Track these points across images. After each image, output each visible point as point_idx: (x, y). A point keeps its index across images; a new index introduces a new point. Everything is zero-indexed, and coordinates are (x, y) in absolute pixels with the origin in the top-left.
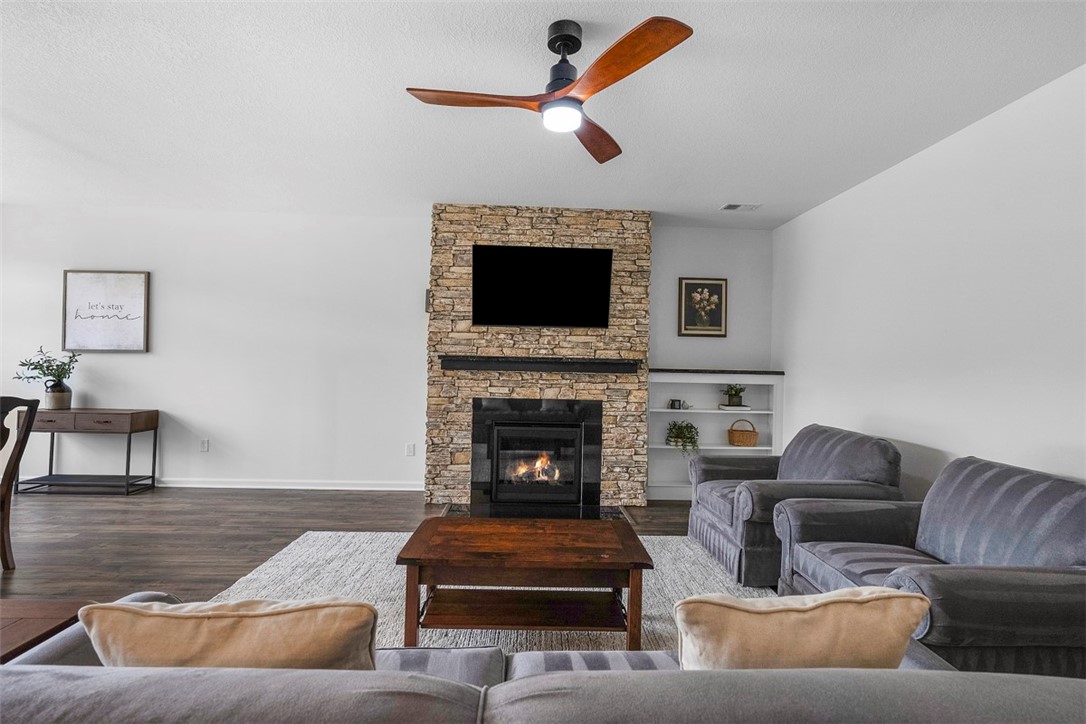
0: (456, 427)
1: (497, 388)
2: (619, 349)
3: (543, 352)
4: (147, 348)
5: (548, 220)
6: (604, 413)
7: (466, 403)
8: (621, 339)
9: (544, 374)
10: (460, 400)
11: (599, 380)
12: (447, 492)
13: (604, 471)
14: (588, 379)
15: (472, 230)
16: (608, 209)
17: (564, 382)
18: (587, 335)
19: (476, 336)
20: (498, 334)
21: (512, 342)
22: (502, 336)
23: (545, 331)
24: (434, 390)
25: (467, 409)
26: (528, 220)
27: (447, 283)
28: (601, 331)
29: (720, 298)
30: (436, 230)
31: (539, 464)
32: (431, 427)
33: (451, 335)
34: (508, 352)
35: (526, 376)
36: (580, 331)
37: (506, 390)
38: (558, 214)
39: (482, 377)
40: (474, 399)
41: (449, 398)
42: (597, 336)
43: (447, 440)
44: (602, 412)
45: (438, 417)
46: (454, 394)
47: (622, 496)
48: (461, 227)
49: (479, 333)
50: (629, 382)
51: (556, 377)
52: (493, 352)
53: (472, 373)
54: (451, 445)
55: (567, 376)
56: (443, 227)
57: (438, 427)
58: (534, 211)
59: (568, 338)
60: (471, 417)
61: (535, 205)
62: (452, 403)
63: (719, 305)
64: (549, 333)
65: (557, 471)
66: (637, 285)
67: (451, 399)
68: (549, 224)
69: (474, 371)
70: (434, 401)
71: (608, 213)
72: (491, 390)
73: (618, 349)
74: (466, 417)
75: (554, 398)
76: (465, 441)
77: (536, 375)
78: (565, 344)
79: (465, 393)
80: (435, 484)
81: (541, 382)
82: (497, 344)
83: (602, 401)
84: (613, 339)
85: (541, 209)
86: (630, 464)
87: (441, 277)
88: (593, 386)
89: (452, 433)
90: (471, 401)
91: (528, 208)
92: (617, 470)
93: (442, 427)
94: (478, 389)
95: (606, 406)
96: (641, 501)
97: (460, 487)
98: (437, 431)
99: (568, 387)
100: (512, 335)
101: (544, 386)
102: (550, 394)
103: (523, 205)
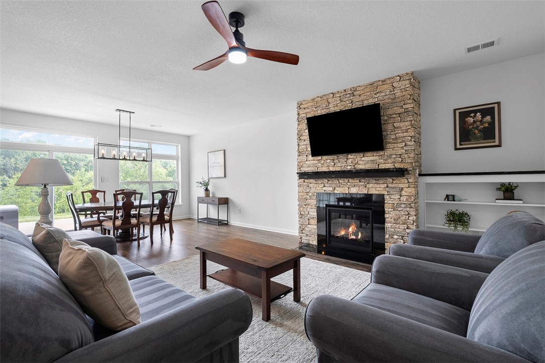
0: (310, 207)
1: (327, 188)
3: (349, 167)
4: (225, 177)
5: (348, 95)
6: (386, 202)
7: (314, 195)
8: (394, 156)
9: (350, 180)
10: (311, 194)
11: (382, 182)
12: (307, 238)
14: (374, 182)
15: (313, 110)
17: (361, 183)
18: (374, 156)
19: (317, 162)
21: (333, 163)
22: (328, 161)
23: (350, 156)
24: (301, 189)
25: (314, 198)
26: (339, 98)
27: (304, 138)
28: (381, 153)
29: (493, 118)
30: (299, 114)
31: (350, 229)
32: (300, 206)
33: (307, 162)
34: (332, 169)
35: (341, 181)
36: (369, 154)
37: (331, 189)
38: (354, 91)
39: (320, 182)
40: (317, 193)
41: (307, 193)
42: (379, 156)
43: (307, 213)
44: (384, 201)
45: (303, 202)
46: (308, 191)
48: (308, 110)
49: (318, 160)
50: (402, 183)
51: (356, 181)
52: (325, 169)
53: (315, 180)
54: (308, 216)
55: (363, 180)
56: (301, 112)
57: (302, 206)
58: (342, 92)
59: (363, 159)
60: (316, 202)
61: (341, 89)
62: (308, 195)
63: (492, 124)
64: (351, 157)
65: (360, 234)
66: (404, 121)
68: (349, 97)
69: (317, 179)
70: (300, 194)
71: (383, 81)
72: (324, 188)
73: (393, 162)
74: (314, 202)
75: (356, 192)
76: (314, 214)
77: (346, 180)
78: (361, 162)
79: (313, 190)
80: (302, 233)
81: (348, 184)
82: (326, 165)
83: (384, 195)
84: (390, 156)
85: (345, 90)
86: (404, 234)
87: (301, 135)
88: (378, 186)
89: (308, 210)
91: (338, 92)
92: (396, 237)
93: (304, 206)
94: (318, 188)
95: (386, 197)
97: (313, 236)
98: (302, 208)
99: (363, 187)
100: (333, 160)
101: (351, 186)
102: (354, 191)
103: (336, 91)
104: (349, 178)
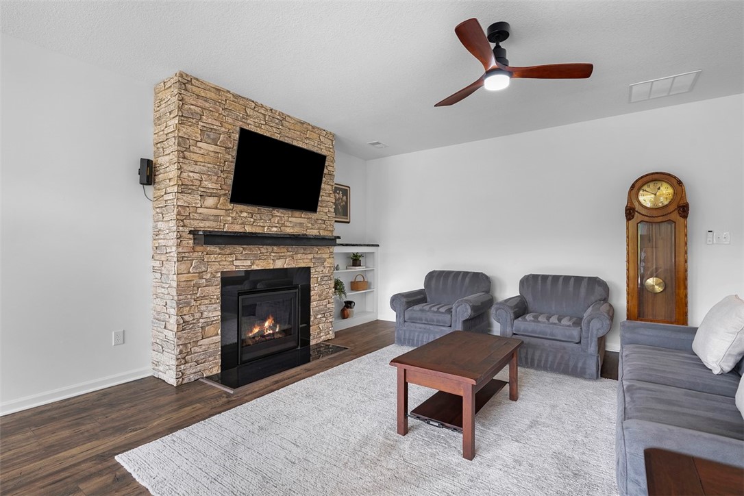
0: (207, 302)
1: (241, 261)
2: (319, 229)
3: (275, 229)
5: (277, 121)
6: (312, 276)
7: (215, 277)
8: (320, 221)
9: (275, 248)
10: (209, 275)
11: (309, 252)
12: (199, 368)
13: (312, 319)
14: (302, 251)
15: (217, 111)
16: (313, 124)
17: (289, 254)
18: (301, 217)
19: (222, 212)
20: (241, 212)
21: (252, 220)
22: (245, 214)
23: (275, 212)
24: (183, 267)
25: (216, 283)
26: (262, 116)
27: (195, 157)
28: (311, 215)
29: (347, 198)
30: (182, 100)
31: (267, 324)
32: (180, 306)
33: (200, 210)
34: (248, 229)
35: (263, 250)
36: (297, 213)
37: (248, 263)
38: (283, 118)
39: (228, 252)
40: (222, 273)
41: (199, 273)
42: (308, 218)
43: (197, 315)
44: (310, 275)
45: (187, 294)
46: (204, 269)
47: (322, 334)
48: (207, 105)
49: (226, 210)
50: (324, 252)
51: (283, 250)
52: (237, 228)
53: (220, 248)
54: (201, 321)
55: (290, 250)
56: (189, 99)
57: (188, 304)
58: (267, 110)
59: (290, 219)
60: (219, 290)
61: (268, 105)
62: (201, 278)
63: (346, 203)
64: (278, 215)
65: (278, 325)
66: (327, 184)
67: (200, 274)
68: (277, 124)
69: (222, 246)
70: (183, 278)
71: (313, 127)
72: (237, 263)
74: (215, 291)
75: (282, 267)
76: (215, 314)
77: (270, 248)
78: (288, 224)
79: (215, 267)
80: (186, 362)
81: (273, 254)
82: (240, 222)
83: (309, 268)
84: (317, 221)
85: (271, 110)
86: (326, 310)
87: (188, 149)
88: (305, 257)
89: (203, 308)
90: (219, 275)
91: (262, 106)
92: (320, 316)
93: (193, 303)
94: (225, 263)
95: (313, 270)
96: (331, 336)
97: (211, 359)
98: (188, 308)
99: (291, 258)
100: (252, 214)
101: (275, 258)
102: (279, 264)
103: (260, 102)
104: (274, 245)
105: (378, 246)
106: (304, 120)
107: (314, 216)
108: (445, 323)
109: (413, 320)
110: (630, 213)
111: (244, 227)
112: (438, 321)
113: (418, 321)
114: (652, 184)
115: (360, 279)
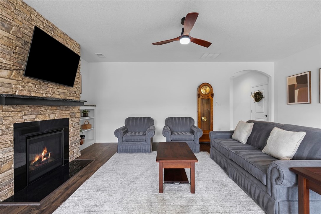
0: (3, 146)
1: (28, 116)
2: (73, 96)
3: (49, 95)
6: (70, 123)
7: (8, 128)
8: (74, 92)
9: (50, 107)
10: (4, 126)
11: (68, 109)
13: (70, 147)
14: (65, 109)
15: (10, 9)
16: (70, 37)
17: (58, 110)
18: (64, 89)
19: (15, 82)
20: (28, 83)
21: (36, 89)
22: (30, 85)
23: (49, 85)
25: (10, 132)
26: (41, 22)
31: (43, 154)
34: (33, 94)
35: (43, 108)
36: (62, 87)
37: (33, 117)
38: (54, 28)
39: (19, 109)
40: (14, 124)
42: (68, 90)
47: (75, 155)
49: (17, 80)
50: (76, 110)
51: (54, 108)
52: (26, 93)
53: (13, 107)
55: (58, 108)
58: (44, 20)
59: (58, 90)
60: (12, 137)
64: (52, 87)
65: (49, 154)
68: (50, 30)
69: (15, 106)
72: (24, 117)
74: (9, 138)
75: (53, 119)
76: (10, 154)
77: (46, 107)
78: (57, 93)
79: (9, 120)
81: (48, 111)
82: (27, 89)
83: (69, 118)
84: (71, 92)
85: (47, 20)
86: (77, 141)
88: (66, 112)
90: (12, 126)
91: (41, 17)
92: (74, 145)
94: (16, 118)
95: (70, 120)
99: (58, 113)
100: (35, 85)
101: (50, 113)
102: (52, 117)
103: (40, 13)
104: (49, 106)
105: (96, 106)
106: (66, 33)
107: (71, 89)
108: (143, 140)
109: (127, 141)
110: (199, 95)
111: (30, 93)
112: (140, 139)
113: (130, 141)
114: (204, 86)
115: (87, 123)
